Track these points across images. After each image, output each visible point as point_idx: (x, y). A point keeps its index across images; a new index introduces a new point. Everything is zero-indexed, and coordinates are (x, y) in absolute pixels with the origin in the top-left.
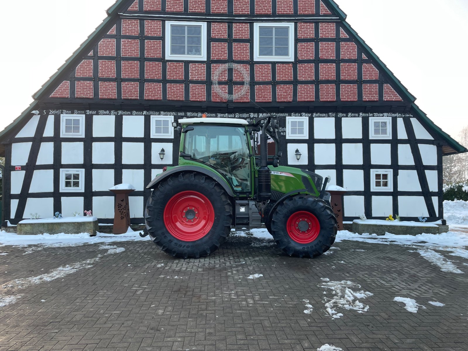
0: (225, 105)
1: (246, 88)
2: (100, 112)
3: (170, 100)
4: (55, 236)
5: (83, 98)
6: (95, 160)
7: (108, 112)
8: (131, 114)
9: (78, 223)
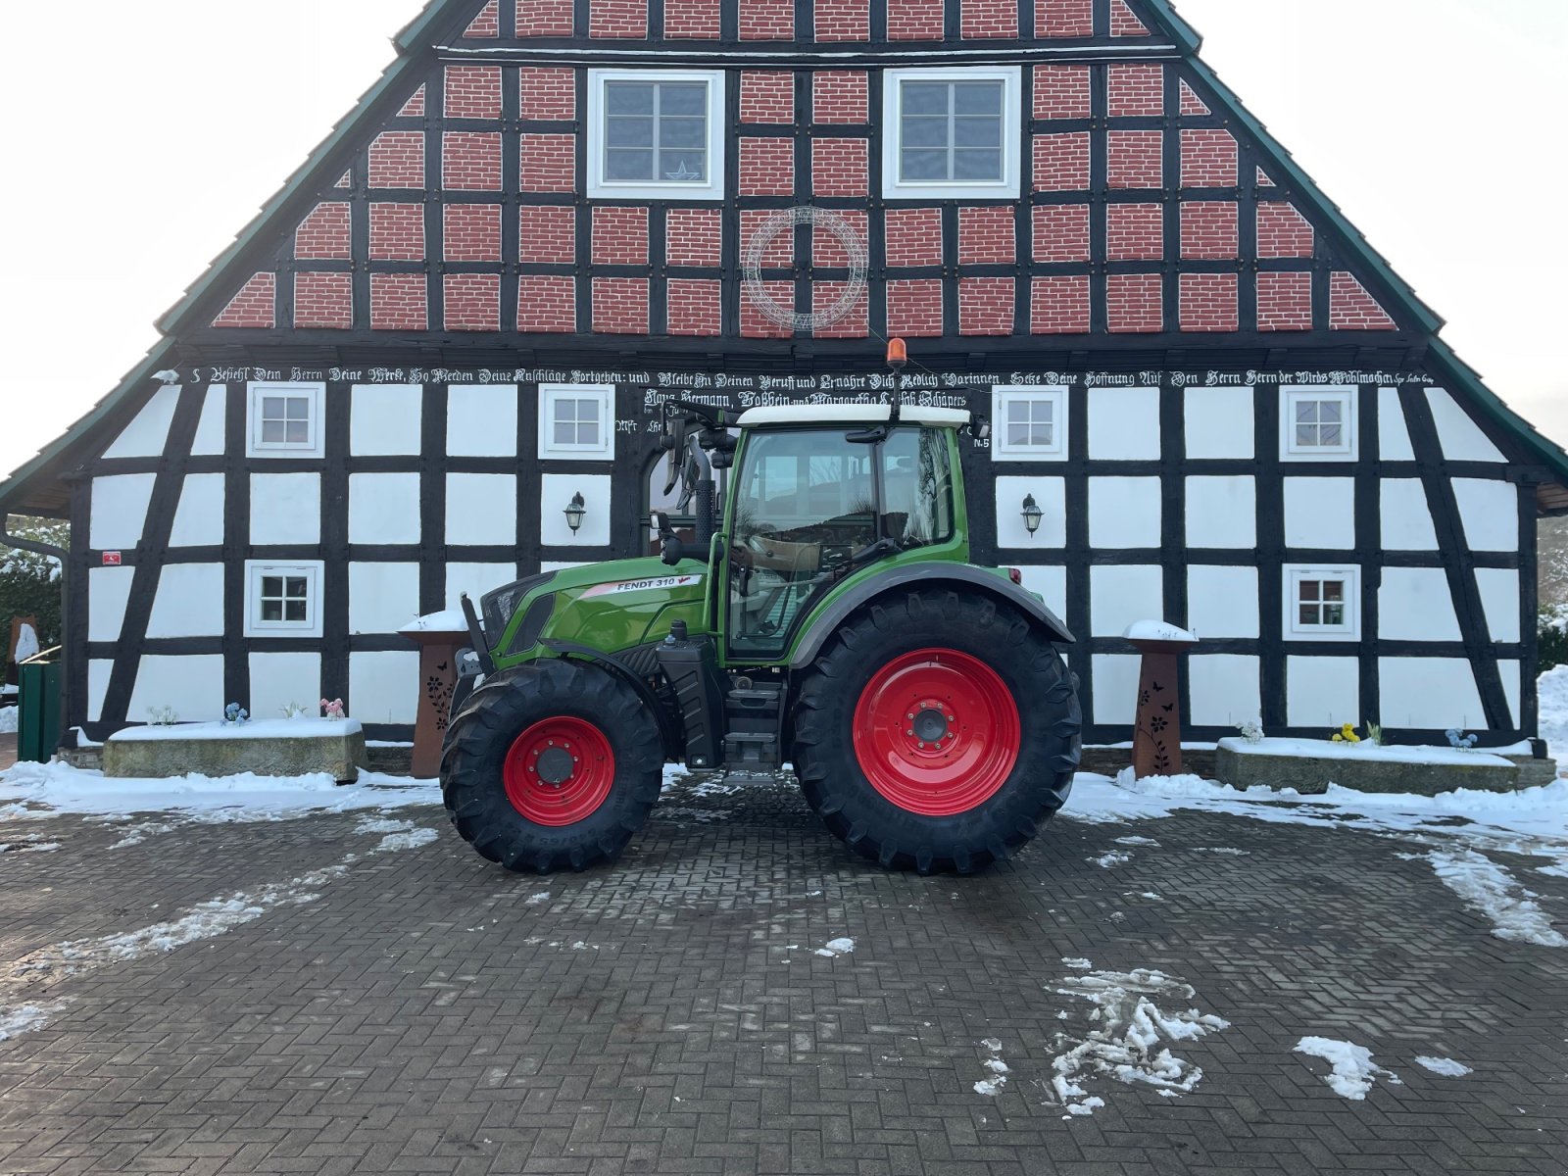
0: (785, 349)
1: (855, 290)
2: (376, 372)
3: (601, 333)
4: (222, 784)
5: (319, 329)
6: (359, 533)
7: (399, 373)
8: (476, 381)
9: (296, 740)
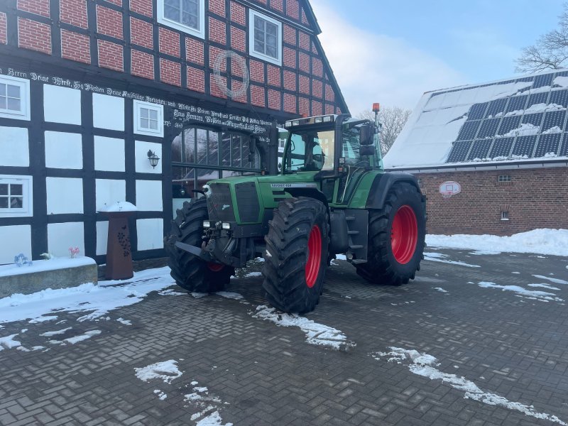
0: (224, 102)
2: (56, 79)
3: (164, 83)
5: (34, 51)
7: (68, 82)
8: (105, 93)
